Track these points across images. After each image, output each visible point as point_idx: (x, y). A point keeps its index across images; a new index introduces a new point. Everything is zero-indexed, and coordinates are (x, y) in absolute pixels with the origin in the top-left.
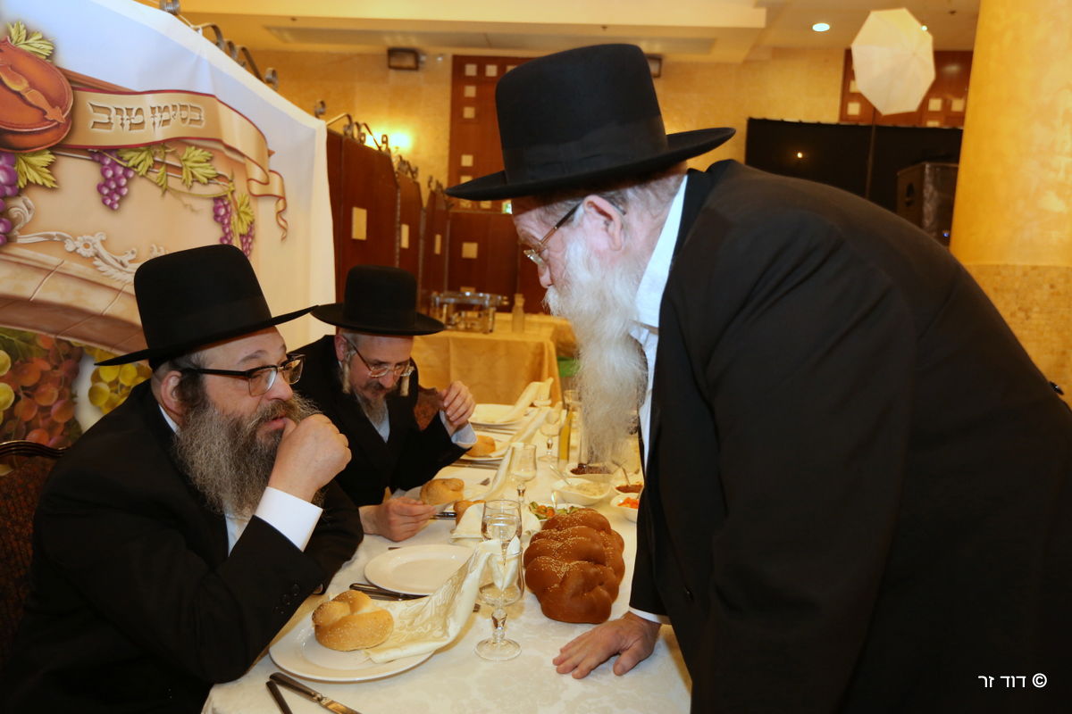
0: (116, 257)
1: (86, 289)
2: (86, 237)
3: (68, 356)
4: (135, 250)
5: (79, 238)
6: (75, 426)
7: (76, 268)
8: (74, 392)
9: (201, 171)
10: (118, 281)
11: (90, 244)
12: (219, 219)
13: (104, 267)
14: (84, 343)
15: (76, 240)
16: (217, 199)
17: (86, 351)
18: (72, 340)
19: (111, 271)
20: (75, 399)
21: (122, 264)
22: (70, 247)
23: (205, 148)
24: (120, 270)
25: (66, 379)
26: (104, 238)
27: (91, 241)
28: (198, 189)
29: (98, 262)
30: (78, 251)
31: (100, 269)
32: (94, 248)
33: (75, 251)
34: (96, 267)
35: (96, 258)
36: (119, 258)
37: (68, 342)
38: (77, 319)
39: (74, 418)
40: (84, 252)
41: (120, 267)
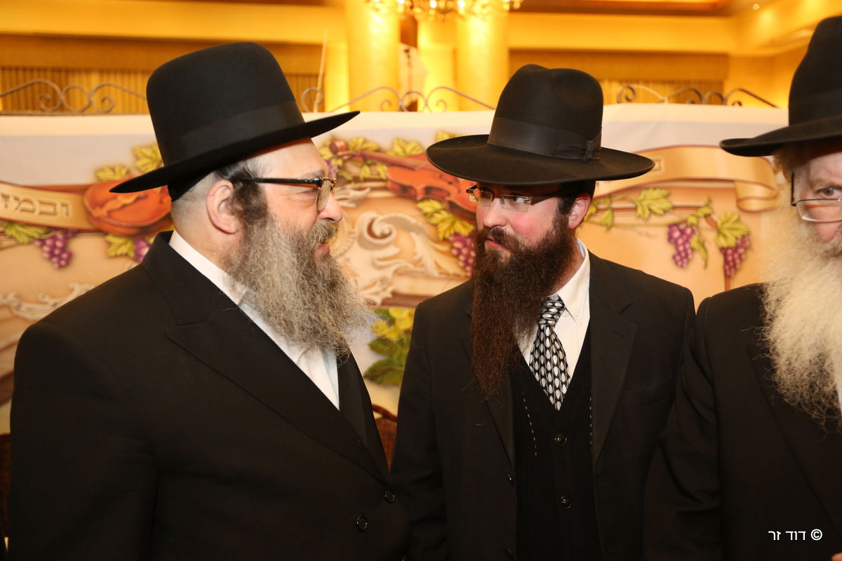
9: (658, 206)
12: (673, 240)
16: (672, 226)
23: (662, 188)
28: (654, 219)
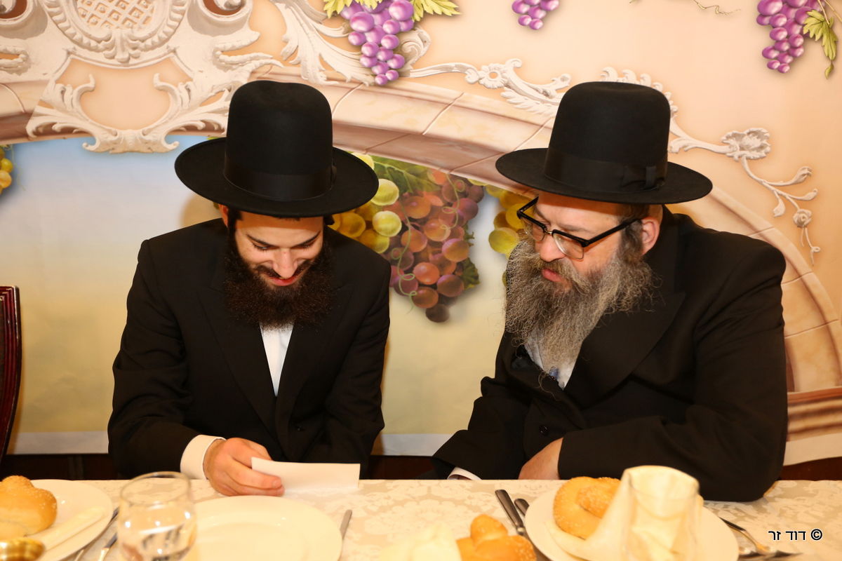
0: (536, 86)
1: (491, 123)
2: (492, 65)
3: (464, 195)
4: (567, 76)
5: (484, 67)
6: (470, 268)
7: (478, 100)
8: (470, 234)
10: (540, 114)
11: (499, 73)
13: (517, 98)
14: (486, 183)
15: (480, 70)
17: (488, 190)
18: (471, 178)
19: (530, 102)
20: (471, 241)
21: (547, 95)
22: (472, 77)
24: (543, 102)
25: (461, 219)
26: (518, 65)
27: (499, 69)
29: (508, 93)
30: (482, 82)
31: (511, 100)
32: (503, 77)
33: (478, 82)
34: (506, 98)
35: (506, 88)
36: (541, 88)
37: (466, 180)
38: (477, 156)
39: (469, 259)
40: (488, 82)
41: (544, 98)
